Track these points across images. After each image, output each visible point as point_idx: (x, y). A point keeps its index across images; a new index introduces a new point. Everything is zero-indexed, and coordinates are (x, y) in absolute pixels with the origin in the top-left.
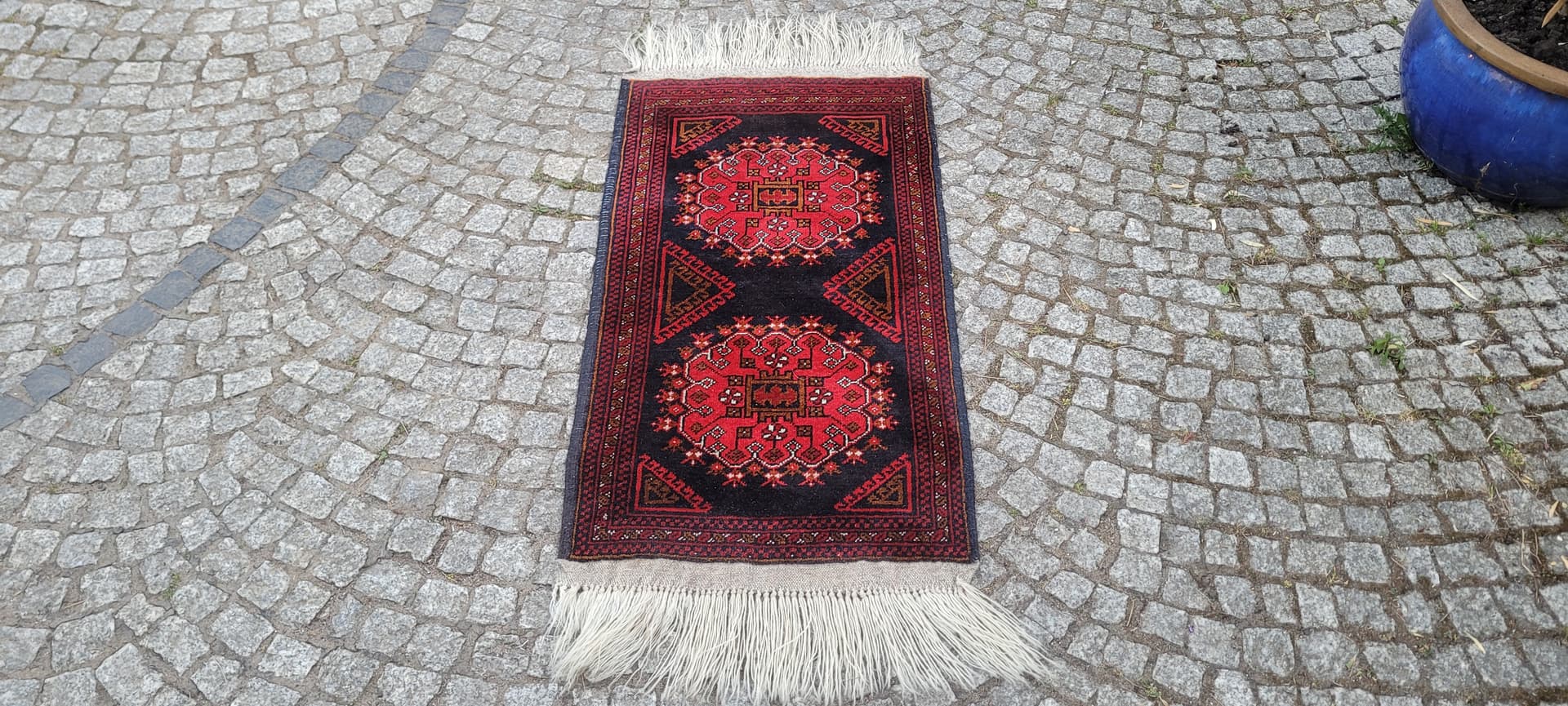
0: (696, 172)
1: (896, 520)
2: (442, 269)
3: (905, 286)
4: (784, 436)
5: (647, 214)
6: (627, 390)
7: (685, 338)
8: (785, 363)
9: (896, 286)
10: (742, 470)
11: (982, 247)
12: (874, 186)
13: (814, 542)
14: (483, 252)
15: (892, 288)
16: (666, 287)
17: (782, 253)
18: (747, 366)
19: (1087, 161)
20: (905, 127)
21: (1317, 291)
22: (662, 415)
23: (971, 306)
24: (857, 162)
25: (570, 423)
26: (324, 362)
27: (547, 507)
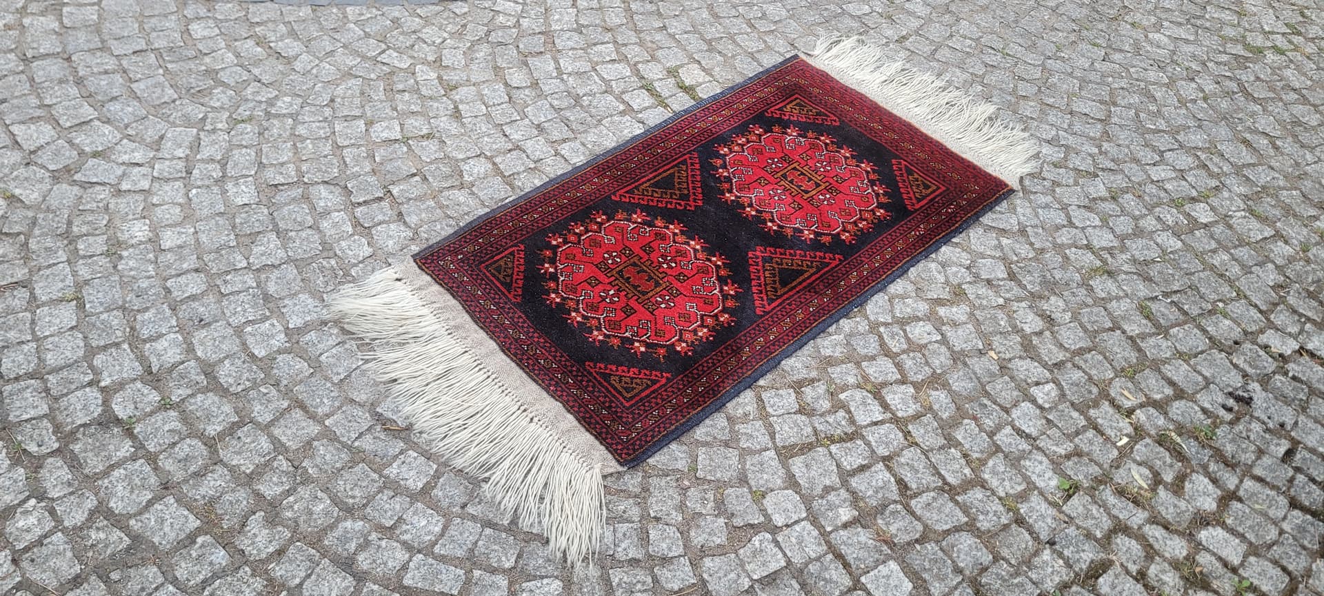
0: (768, 131)
1: (611, 401)
2: (556, 78)
3: (811, 288)
4: (612, 302)
6: (562, 207)
7: (630, 208)
8: (670, 267)
9: (804, 284)
10: (563, 299)
11: (901, 310)
12: (875, 221)
13: (548, 369)
15: (800, 283)
16: (659, 174)
17: (757, 211)
18: (645, 251)
19: (1072, 325)
20: (951, 204)
21: (1151, 553)
22: (561, 234)
23: (842, 337)
24: (884, 200)
25: (511, 199)
26: (440, 78)
27: (442, 229)
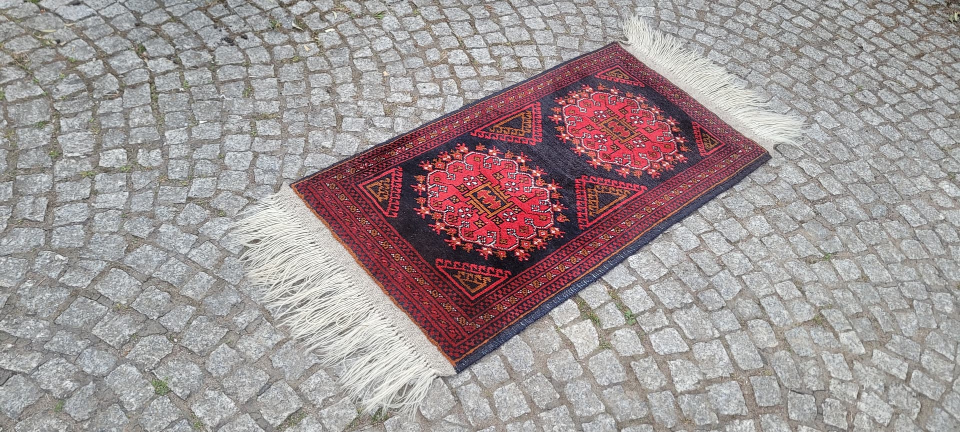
5: (574, 253)
12: (435, 160)
14: (690, 322)
24: (421, 178)
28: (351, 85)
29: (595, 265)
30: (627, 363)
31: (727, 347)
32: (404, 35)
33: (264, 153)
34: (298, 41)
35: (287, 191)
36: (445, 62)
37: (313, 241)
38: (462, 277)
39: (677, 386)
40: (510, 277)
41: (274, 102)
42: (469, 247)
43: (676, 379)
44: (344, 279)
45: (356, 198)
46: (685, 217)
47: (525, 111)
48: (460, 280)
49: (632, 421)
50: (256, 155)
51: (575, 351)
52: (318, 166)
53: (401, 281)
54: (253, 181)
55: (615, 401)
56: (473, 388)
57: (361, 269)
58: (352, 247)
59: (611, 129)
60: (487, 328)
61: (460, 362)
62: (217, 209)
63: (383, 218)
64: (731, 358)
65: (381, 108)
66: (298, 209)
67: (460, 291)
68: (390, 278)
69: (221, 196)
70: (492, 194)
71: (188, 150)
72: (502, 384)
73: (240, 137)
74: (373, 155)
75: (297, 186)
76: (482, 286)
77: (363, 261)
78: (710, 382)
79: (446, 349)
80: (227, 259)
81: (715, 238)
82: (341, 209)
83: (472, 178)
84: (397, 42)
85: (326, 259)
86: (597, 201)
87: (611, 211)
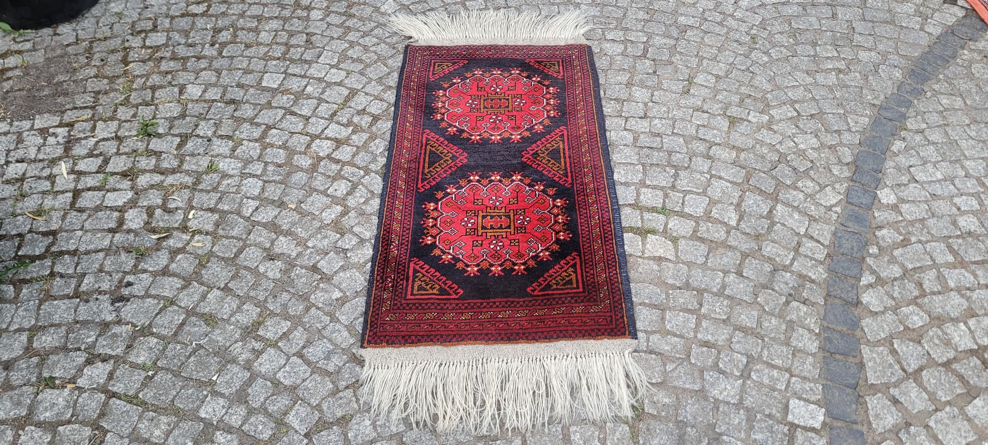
0: (558, 241)
5: (587, 206)
7: (549, 129)
12: (426, 231)
14: (689, 183)
16: (565, 158)
20: (392, 286)
22: (555, 94)
24: (437, 252)
28: (281, 238)
29: (607, 201)
30: (695, 236)
31: (720, 178)
32: (258, 167)
33: (304, 347)
34: (180, 245)
35: (369, 354)
36: (320, 159)
37: (439, 364)
38: (557, 285)
39: (731, 223)
40: (579, 255)
41: (245, 306)
42: (532, 263)
43: (726, 220)
44: (497, 363)
45: (420, 308)
46: (604, 124)
47: (427, 144)
48: (559, 287)
49: (740, 264)
50: (300, 355)
51: (667, 259)
52: (357, 314)
53: (530, 326)
54: (328, 374)
55: (720, 264)
56: (655, 338)
57: (496, 346)
58: (470, 339)
59: (492, 107)
60: (613, 298)
61: (630, 332)
62: (338, 419)
63: (457, 302)
64: (731, 182)
65: (329, 233)
66: (393, 356)
67: (568, 293)
68: (521, 331)
69: (325, 408)
70: (492, 217)
71: (243, 407)
72: (663, 319)
73: (265, 356)
74: (383, 269)
75: (369, 342)
76: (573, 276)
77: (489, 339)
78: (738, 205)
79: (613, 334)
80: (404, 439)
81: (633, 122)
82: (422, 325)
83: (466, 219)
84: (261, 175)
85: (466, 364)
86: (552, 161)
87: (568, 159)
